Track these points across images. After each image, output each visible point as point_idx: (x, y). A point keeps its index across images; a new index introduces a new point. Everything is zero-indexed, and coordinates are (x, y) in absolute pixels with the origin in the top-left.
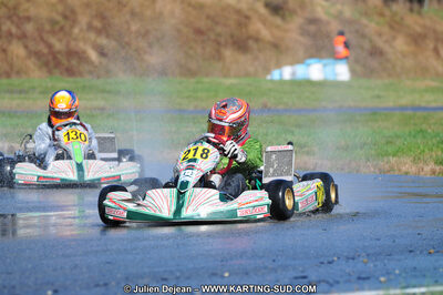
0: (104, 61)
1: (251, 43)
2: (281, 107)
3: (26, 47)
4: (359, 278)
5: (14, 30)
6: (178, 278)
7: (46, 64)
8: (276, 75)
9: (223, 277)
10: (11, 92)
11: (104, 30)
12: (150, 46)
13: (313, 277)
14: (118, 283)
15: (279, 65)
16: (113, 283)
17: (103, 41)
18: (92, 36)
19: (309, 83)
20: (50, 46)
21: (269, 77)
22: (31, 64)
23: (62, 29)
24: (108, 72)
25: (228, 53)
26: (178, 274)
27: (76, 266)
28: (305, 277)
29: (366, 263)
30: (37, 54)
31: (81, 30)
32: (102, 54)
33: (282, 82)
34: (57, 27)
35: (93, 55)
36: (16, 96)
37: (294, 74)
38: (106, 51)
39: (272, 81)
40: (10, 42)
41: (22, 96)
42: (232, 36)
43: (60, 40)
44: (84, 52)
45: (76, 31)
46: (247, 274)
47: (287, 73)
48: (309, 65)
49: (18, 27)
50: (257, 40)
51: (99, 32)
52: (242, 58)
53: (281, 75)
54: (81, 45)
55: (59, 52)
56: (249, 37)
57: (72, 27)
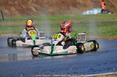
0: (37, 11)
1: (77, 5)
2: (86, 22)
3: (15, 8)
4: (108, 69)
5: (12, 3)
6: (57, 70)
7: (21, 12)
8: (85, 13)
9: (70, 70)
10: (12, 20)
11: (37, 3)
12: (50, 6)
13: (95, 69)
14: (41, 72)
15: (85, 11)
16: (39, 72)
17: (36, 6)
18: (33, 4)
19: (94, 15)
20: (22, 8)
21: (83, 14)
22: (17, 12)
23: (25, 3)
24: (38, 14)
25: (71, 8)
26: (57, 69)
27: (29, 68)
28: (92, 69)
29: (110, 65)
30: (18, 10)
31: (30, 3)
32: (36, 9)
33: (86, 15)
34: (24, 2)
35: (34, 10)
36: (13, 21)
37: (89, 13)
38: (37, 8)
39: (84, 15)
40: (11, 7)
41: (15, 21)
42: (72, 3)
43: (24, 6)
44: (31, 9)
45: (29, 3)
46: (76, 69)
47: (88, 12)
48: (94, 10)
49: (13, 3)
50: (79, 4)
51: (35, 3)
52: (75, 9)
53: (86, 13)
54: (31, 7)
55: (25, 9)
56: (77, 3)
57: (28, 2)
